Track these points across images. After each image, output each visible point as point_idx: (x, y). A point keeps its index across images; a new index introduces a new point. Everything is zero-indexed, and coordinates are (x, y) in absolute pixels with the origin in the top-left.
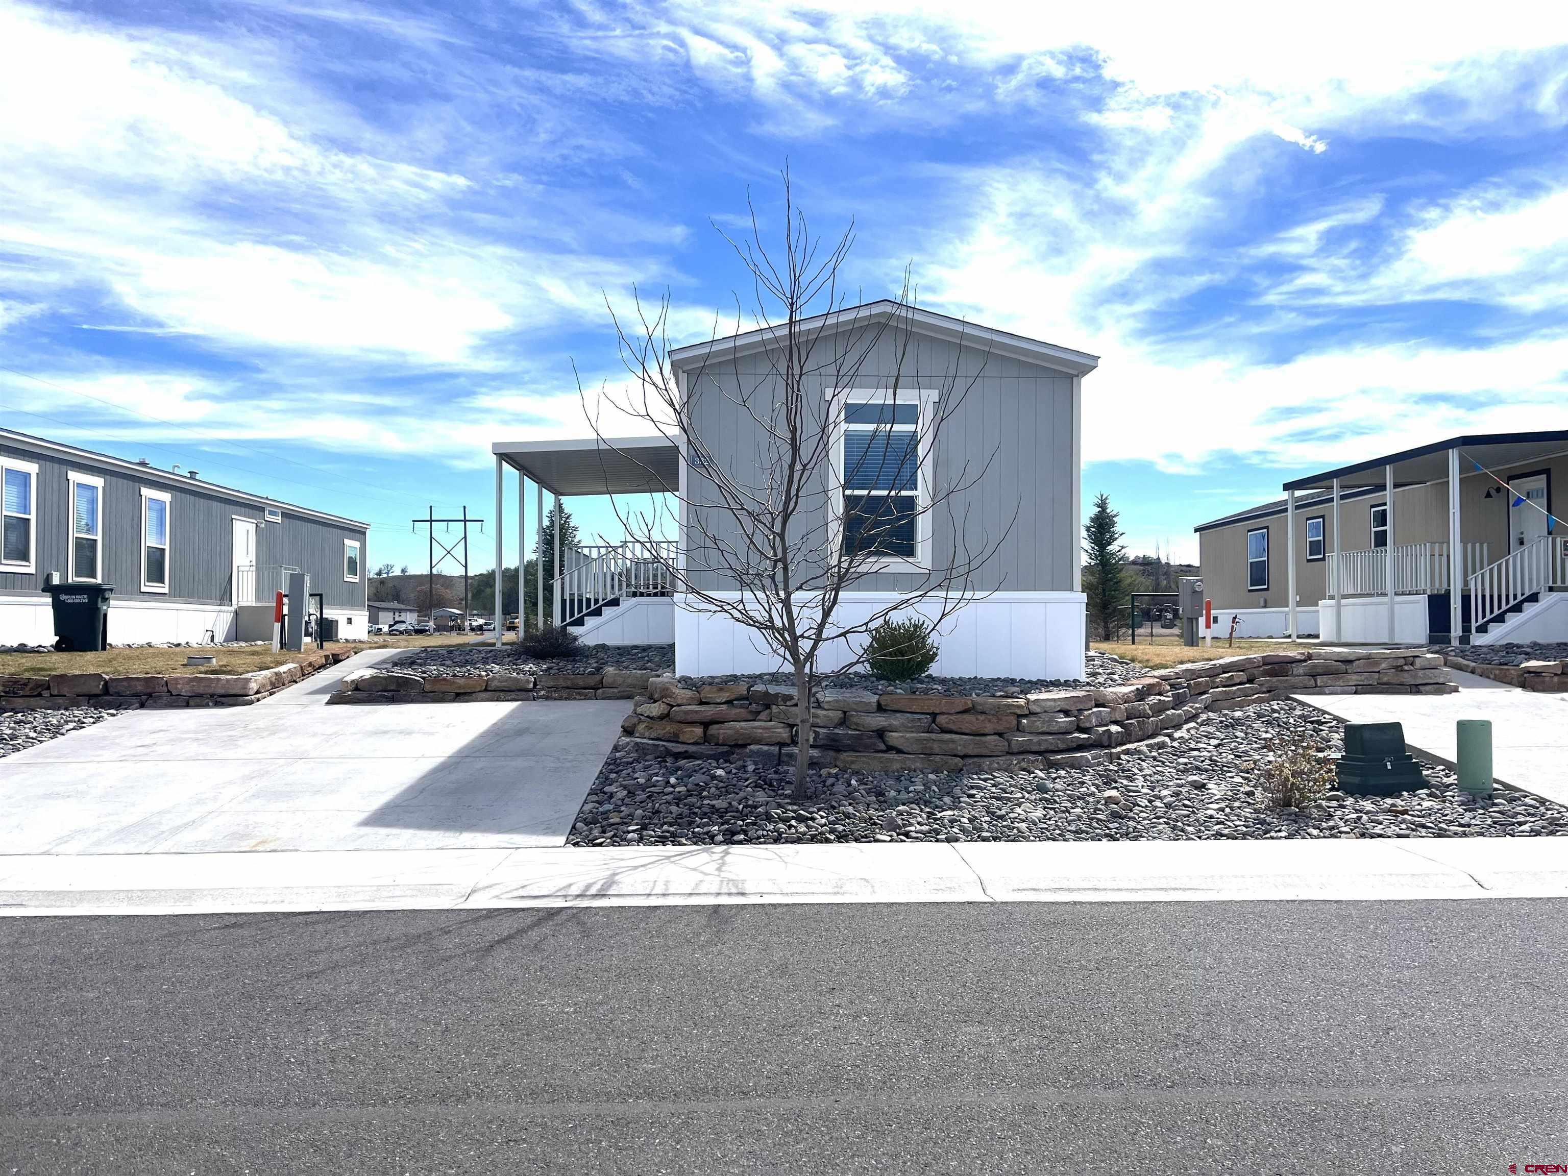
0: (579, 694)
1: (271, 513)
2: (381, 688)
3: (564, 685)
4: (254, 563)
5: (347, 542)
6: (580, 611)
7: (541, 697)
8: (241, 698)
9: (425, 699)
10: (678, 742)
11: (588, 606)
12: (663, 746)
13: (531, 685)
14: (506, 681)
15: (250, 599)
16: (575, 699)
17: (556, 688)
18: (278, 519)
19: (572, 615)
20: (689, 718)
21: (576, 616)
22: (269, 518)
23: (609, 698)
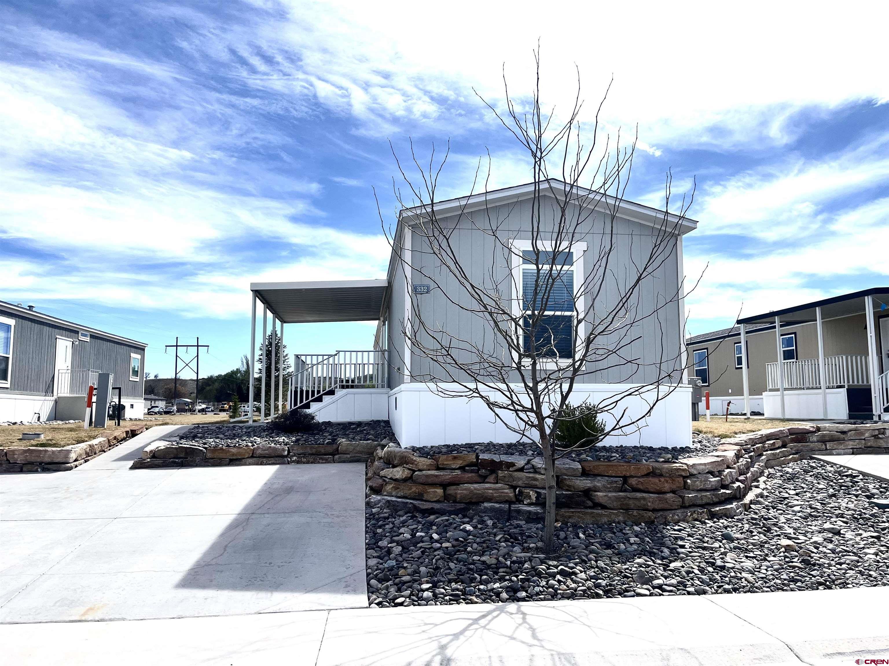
0: (323, 459)
1: (83, 335)
2: (172, 456)
3: (310, 452)
4: (70, 368)
5: (133, 355)
6: (307, 398)
7: (293, 462)
8: (63, 466)
9: (206, 463)
10: (422, 500)
11: (313, 395)
12: (411, 503)
13: (286, 453)
14: (267, 450)
15: (66, 392)
16: (319, 463)
17: (304, 455)
18: (88, 339)
19: (301, 401)
20: (430, 481)
21: (305, 402)
22: (81, 338)
23: (344, 462)
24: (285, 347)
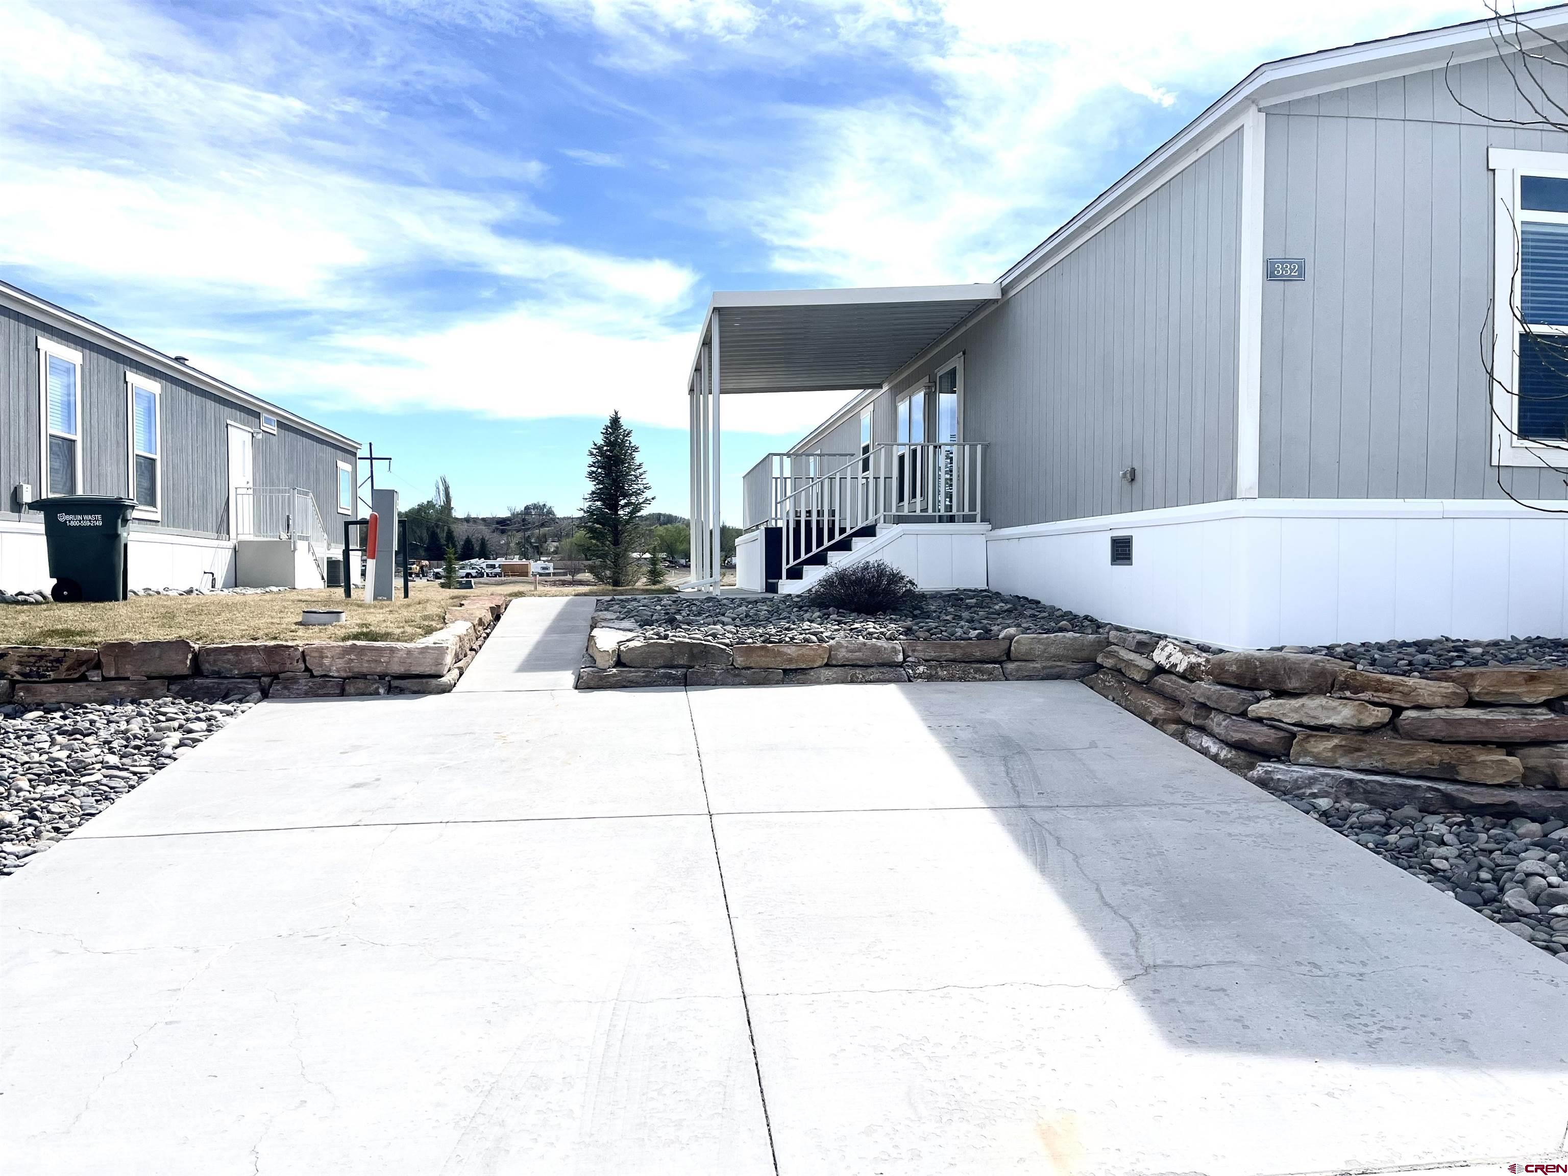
0: (977, 671)
1: (268, 421)
2: (661, 662)
3: (951, 655)
4: (251, 485)
5: (340, 464)
7: (920, 676)
9: (737, 680)
13: (900, 658)
14: (859, 650)
16: (975, 679)
17: (939, 662)
18: (274, 429)
22: (266, 427)
23: (1030, 678)
24: (636, 449)
